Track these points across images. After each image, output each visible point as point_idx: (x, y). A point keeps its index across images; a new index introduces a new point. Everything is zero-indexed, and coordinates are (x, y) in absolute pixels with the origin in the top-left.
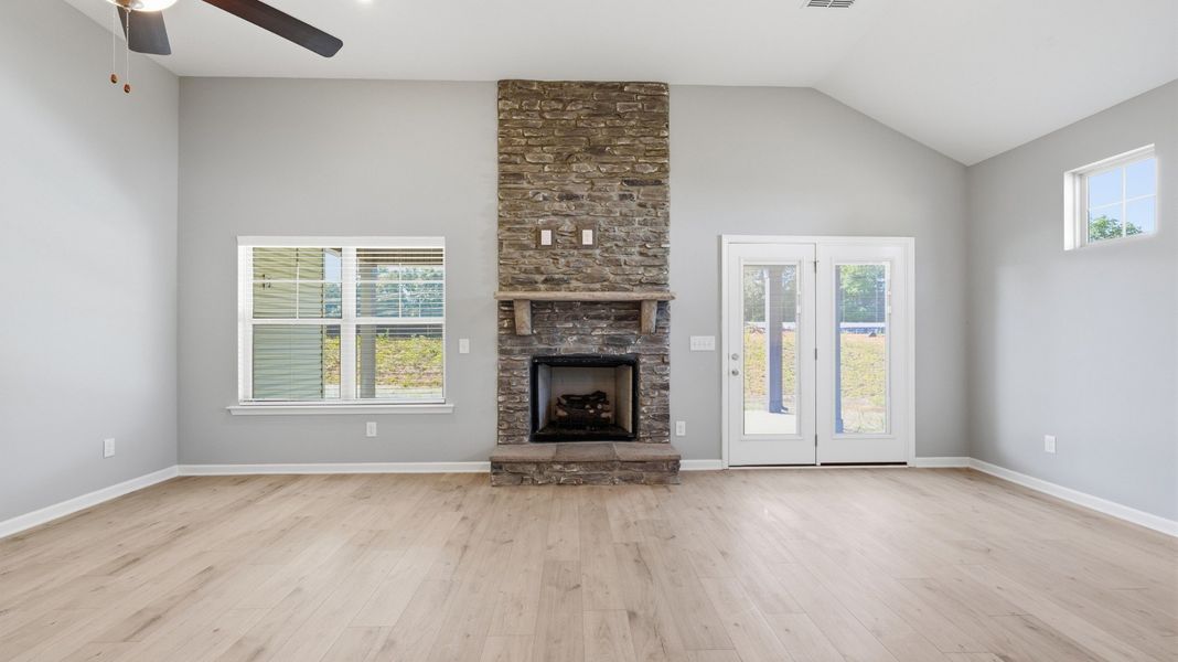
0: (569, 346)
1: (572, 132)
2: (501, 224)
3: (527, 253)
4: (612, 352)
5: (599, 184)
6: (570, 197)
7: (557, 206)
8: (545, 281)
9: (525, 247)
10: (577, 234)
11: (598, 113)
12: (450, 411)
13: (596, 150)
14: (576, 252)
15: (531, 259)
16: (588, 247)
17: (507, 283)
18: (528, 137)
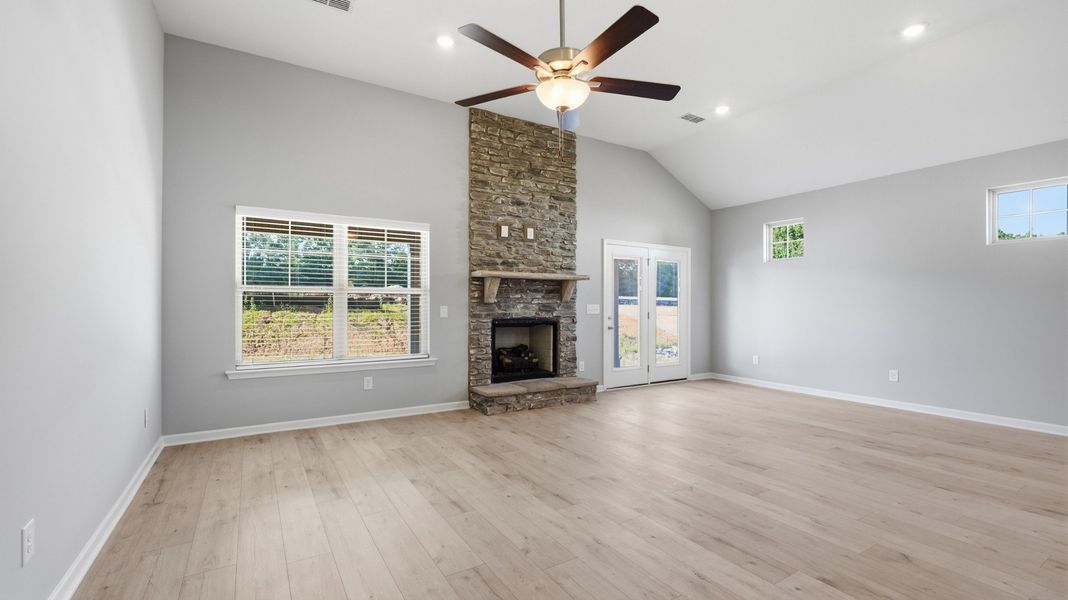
0: (518, 311)
1: (521, 156)
2: (472, 218)
3: (491, 242)
4: (544, 315)
5: (537, 196)
6: (519, 203)
7: (511, 209)
8: (503, 263)
9: (488, 237)
10: (524, 230)
11: (536, 145)
12: (433, 364)
13: (534, 172)
14: (521, 243)
15: (493, 247)
16: (530, 240)
17: (475, 264)
18: (491, 155)
